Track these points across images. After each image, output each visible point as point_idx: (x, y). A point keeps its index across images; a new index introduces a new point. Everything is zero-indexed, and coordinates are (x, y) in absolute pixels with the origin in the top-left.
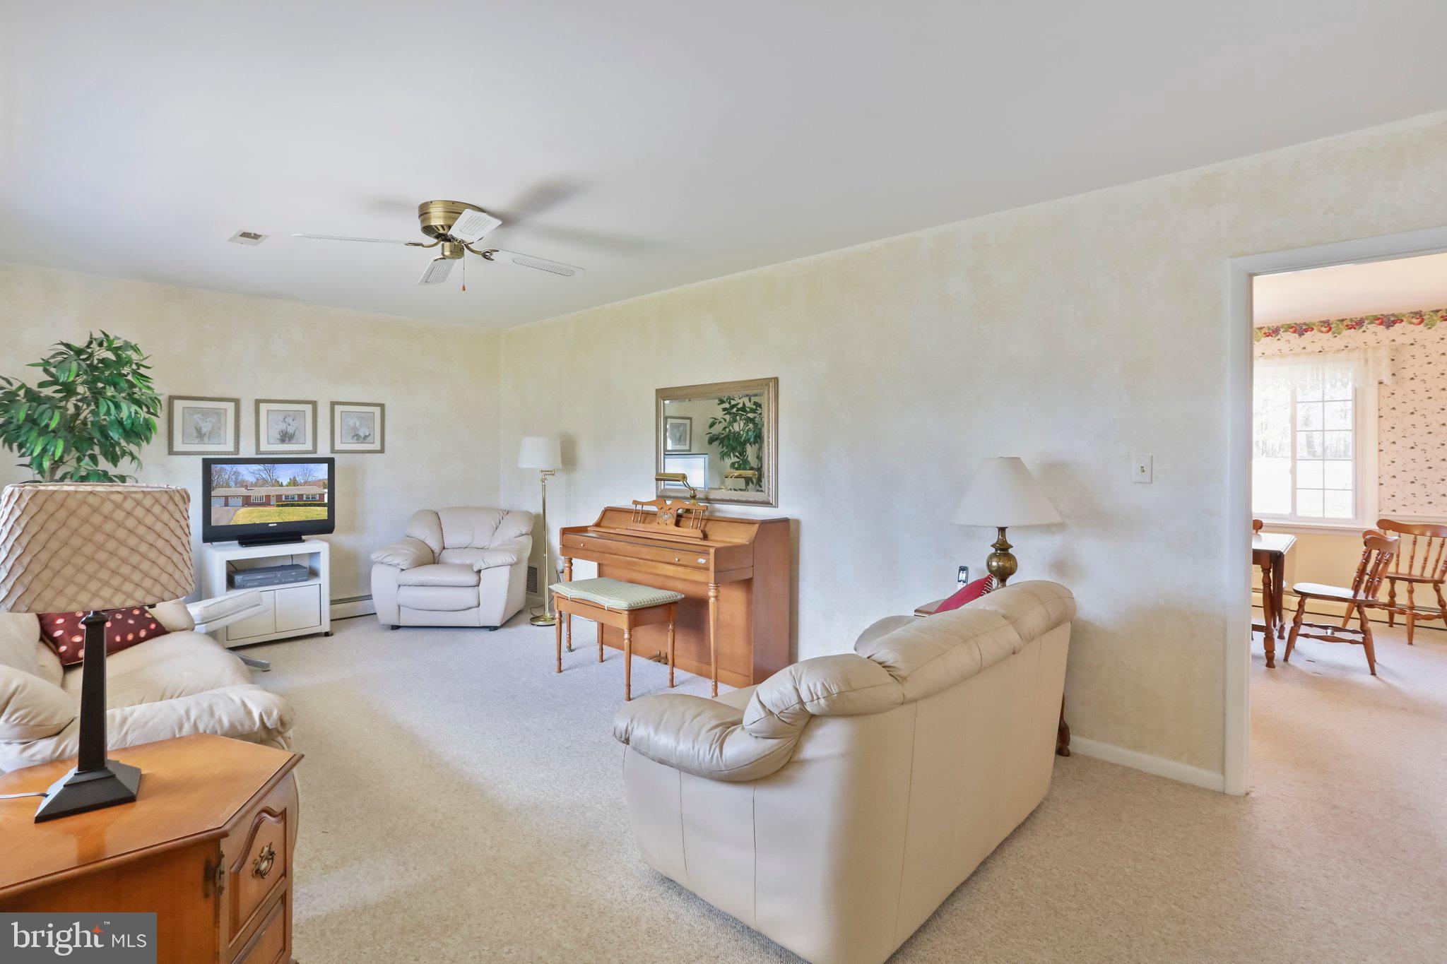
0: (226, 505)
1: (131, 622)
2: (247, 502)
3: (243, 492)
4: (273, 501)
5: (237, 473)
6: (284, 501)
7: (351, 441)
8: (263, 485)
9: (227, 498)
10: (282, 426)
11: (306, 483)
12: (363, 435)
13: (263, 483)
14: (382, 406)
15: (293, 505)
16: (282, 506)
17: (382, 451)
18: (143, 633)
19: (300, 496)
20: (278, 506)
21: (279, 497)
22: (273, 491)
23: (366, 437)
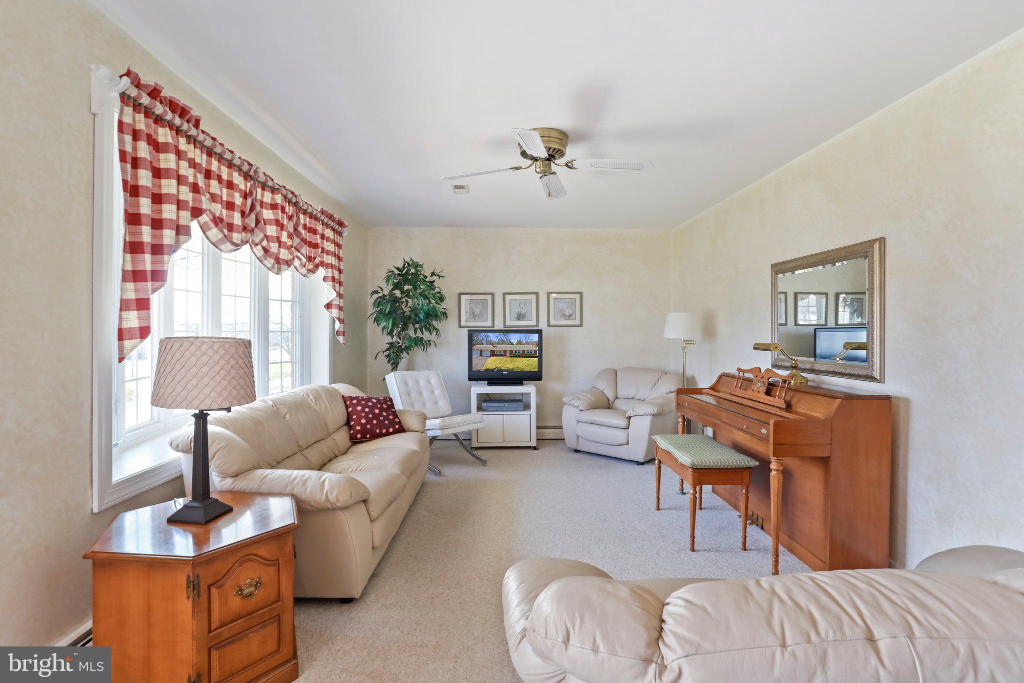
0: (481, 355)
1: (387, 422)
2: (493, 354)
3: (491, 347)
4: (508, 354)
5: (487, 337)
6: (514, 354)
7: (560, 318)
8: (502, 344)
9: (481, 351)
10: (518, 310)
11: (527, 343)
12: (568, 315)
13: (502, 342)
14: (581, 294)
15: (519, 357)
16: (513, 357)
17: (581, 325)
18: (391, 430)
19: (524, 351)
20: (511, 357)
21: (511, 351)
22: (508, 348)
23: (570, 315)
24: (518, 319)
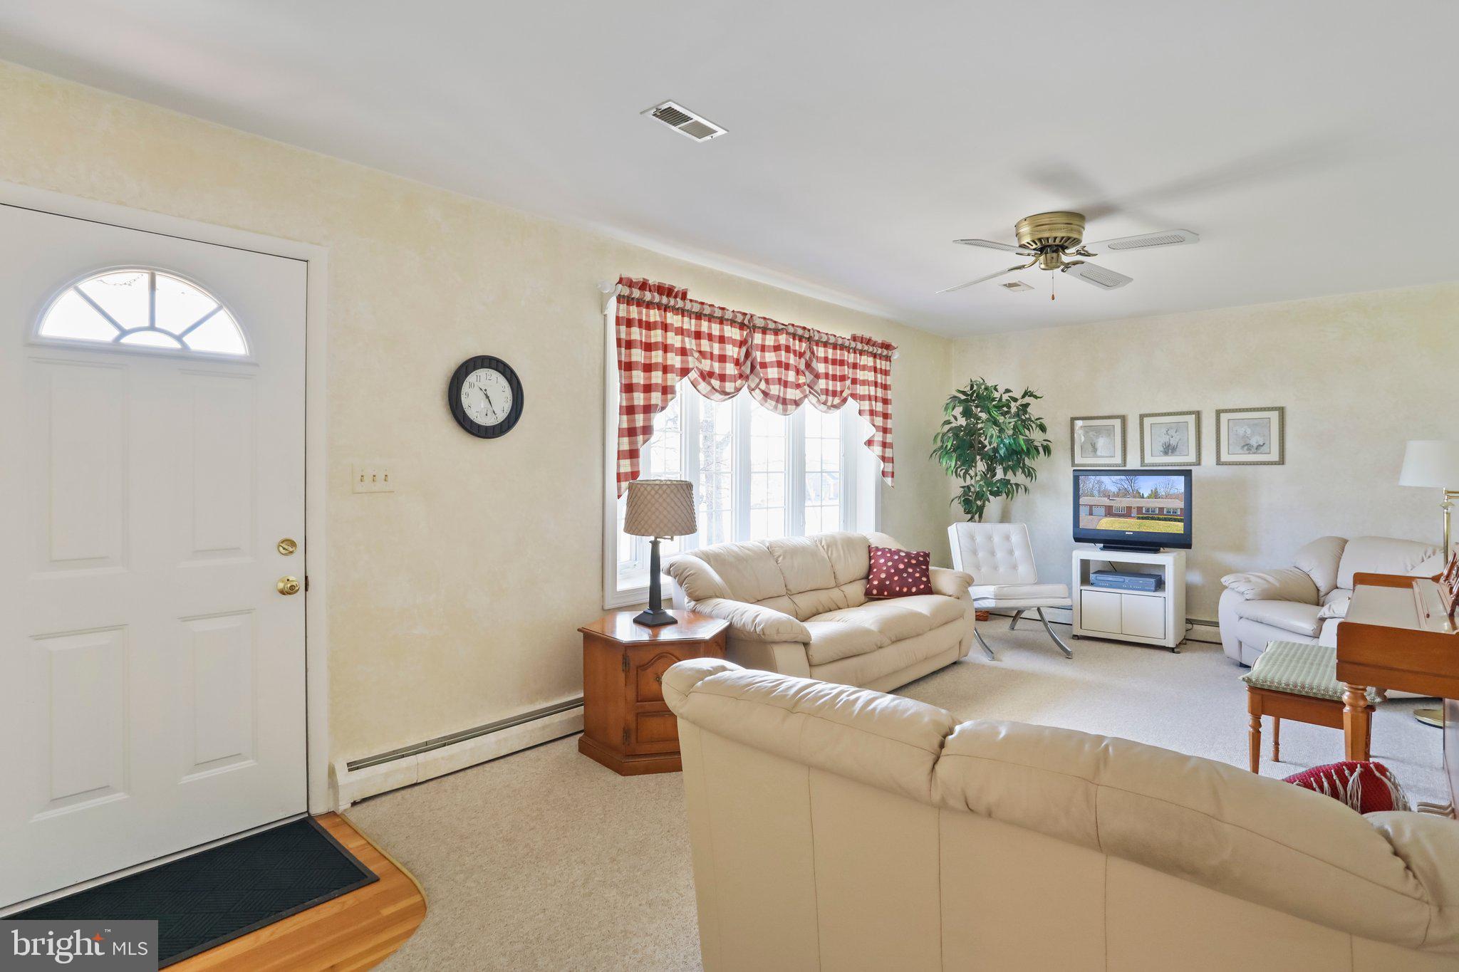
0: (1091, 514)
1: (910, 580)
2: (1109, 512)
3: (1106, 501)
4: (1134, 513)
5: (1100, 483)
6: (1144, 514)
7: (1241, 451)
8: (1125, 496)
9: (1091, 506)
10: (1165, 439)
11: (1168, 496)
12: (1255, 445)
13: (1124, 493)
14: (1281, 411)
15: (1153, 519)
16: (1143, 518)
17: (1282, 461)
18: (914, 590)
19: (1161, 509)
20: (1139, 518)
21: (1139, 509)
22: (1135, 503)
23: (1259, 447)
24: (1166, 453)
